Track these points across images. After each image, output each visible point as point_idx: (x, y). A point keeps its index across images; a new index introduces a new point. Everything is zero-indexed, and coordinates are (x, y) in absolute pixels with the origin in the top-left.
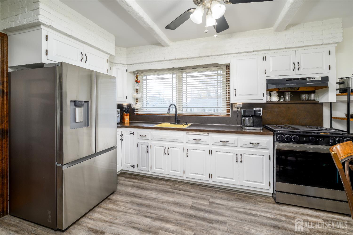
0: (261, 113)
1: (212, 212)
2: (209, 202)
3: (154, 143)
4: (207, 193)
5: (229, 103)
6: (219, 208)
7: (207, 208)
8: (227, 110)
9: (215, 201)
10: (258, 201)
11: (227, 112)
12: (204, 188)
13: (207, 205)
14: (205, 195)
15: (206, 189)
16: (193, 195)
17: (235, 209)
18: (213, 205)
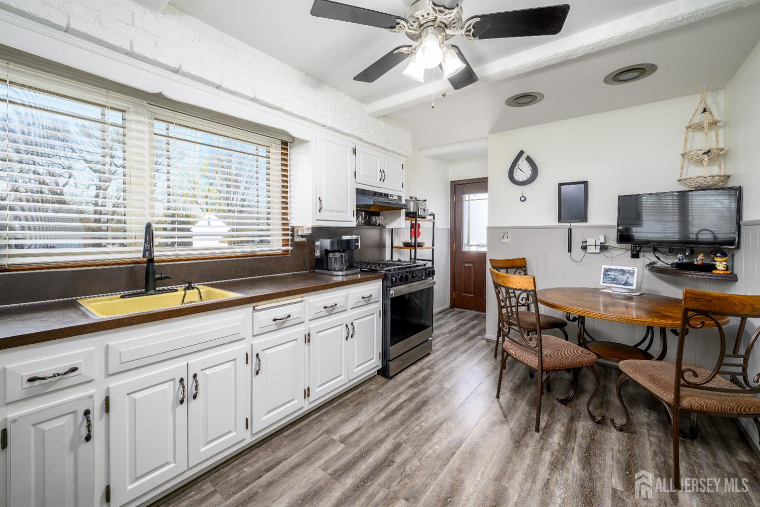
0: (358, 245)
1: (368, 450)
2: (339, 443)
3: (115, 384)
4: (312, 434)
5: (287, 224)
6: (363, 437)
7: (354, 452)
8: (283, 240)
9: (342, 433)
10: (376, 390)
11: (284, 245)
12: (295, 431)
13: (344, 449)
14: (315, 440)
15: (299, 430)
16: (299, 459)
17: (376, 420)
18: (352, 440)
